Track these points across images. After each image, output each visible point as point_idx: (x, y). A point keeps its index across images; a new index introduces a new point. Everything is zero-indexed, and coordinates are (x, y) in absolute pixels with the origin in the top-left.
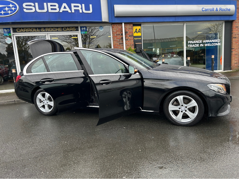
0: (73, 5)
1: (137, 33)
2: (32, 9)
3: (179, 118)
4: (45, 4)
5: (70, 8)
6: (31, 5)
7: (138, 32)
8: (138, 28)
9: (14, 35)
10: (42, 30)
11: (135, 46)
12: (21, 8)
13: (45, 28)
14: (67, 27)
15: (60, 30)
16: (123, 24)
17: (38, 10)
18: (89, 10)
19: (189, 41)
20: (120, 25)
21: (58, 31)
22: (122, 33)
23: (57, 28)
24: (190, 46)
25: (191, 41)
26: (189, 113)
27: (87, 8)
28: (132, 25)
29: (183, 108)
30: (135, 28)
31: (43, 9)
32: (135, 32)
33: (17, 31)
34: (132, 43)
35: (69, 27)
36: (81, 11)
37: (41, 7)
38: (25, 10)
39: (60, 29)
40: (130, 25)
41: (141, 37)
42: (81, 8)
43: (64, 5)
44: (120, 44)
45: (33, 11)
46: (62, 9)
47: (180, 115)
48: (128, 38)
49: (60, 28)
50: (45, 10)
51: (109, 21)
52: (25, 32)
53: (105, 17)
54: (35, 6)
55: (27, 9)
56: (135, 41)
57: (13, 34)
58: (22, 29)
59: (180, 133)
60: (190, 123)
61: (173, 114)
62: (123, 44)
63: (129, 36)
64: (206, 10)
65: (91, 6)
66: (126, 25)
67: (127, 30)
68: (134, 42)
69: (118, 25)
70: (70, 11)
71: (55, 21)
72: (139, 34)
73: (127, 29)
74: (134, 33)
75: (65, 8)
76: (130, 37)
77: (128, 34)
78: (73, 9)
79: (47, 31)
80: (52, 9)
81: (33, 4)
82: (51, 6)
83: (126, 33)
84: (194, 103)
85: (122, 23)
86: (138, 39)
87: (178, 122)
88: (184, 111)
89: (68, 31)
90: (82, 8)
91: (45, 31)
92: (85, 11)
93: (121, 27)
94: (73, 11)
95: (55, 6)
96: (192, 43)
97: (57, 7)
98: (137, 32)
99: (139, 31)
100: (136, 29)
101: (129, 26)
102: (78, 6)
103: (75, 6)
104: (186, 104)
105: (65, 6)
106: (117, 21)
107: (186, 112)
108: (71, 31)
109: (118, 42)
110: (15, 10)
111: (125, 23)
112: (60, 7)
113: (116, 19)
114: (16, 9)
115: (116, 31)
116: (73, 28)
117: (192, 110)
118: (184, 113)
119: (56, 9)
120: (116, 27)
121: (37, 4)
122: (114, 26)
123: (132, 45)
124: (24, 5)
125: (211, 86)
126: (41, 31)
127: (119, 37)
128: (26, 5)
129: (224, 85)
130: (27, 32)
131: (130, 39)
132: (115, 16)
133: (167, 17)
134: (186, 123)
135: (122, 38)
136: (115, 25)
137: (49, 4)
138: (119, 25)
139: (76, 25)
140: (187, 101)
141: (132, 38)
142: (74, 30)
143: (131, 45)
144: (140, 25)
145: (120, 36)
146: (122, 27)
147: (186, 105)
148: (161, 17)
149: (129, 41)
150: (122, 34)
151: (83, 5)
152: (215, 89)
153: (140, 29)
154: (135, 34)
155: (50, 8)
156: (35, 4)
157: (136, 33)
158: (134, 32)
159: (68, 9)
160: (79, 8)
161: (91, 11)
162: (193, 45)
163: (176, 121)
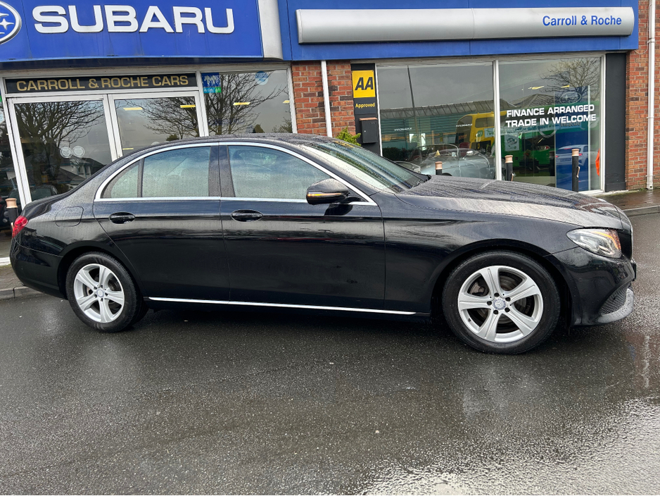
0: (177, 10)
1: (363, 89)
2: (58, 24)
3: (487, 331)
4: (97, 9)
5: (171, 21)
6: (55, 14)
7: (367, 86)
8: (366, 74)
9: (10, 100)
10: (92, 85)
11: (359, 126)
12: (29, 21)
13: (98, 79)
14: (162, 76)
15: (143, 85)
16: (324, 65)
17: (77, 27)
18: (226, 25)
19: (508, 111)
20: (316, 68)
21: (136, 87)
22: (320, 90)
23: (135, 77)
24: (510, 123)
25: (515, 111)
26: (515, 316)
27: (220, 21)
28: (348, 68)
29: (499, 302)
30: (357, 75)
31: (93, 23)
32: (358, 86)
33: (19, 89)
34: (351, 118)
35: (169, 76)
36: (201, 29)
37: (86, 18)
38: (39, 28)
39: (144, 79)
40: (343, 67)
41: (374, 100)
42: (202, 19)
43: (153, 10)
44: (315, 121)
45: (63, 28)
46: (147, 24)
47: (492, 321)
48: (339, 103)
49: (142, 78)
50: (98, 27)
51: (283, 57)
52: (43, 90)
53: (271, 44)
54: (67, 16)
55: (45, 24)
56: (358, 113)
57: (7, 98)
58: (32, 82)
59: (490, 373)
60: (519, 346)
61: (469, 320)
62: (324, 120)
63: (342, 99)
64: (555, 22)
65: (229, 12)
66: (331, 66)
67: (335, 82)
68: (355, 115)
69: (309, 68)
70: (169, 29)
71: (127, 59)
72: (369, 93)
73: (335, 78)
74: (356, 89)
75: (155, 18)
76: (343, 102)
77: (339, 93)
78: (179, 21)
79: (106, 88)
80: (117, 23)
81: (61, 10)
82: (115, 13)
83: (331, 89)
84: (529, 287)
85: (319, 62)
86: (367, 105)
87: (486, 343)
88: (502, 312)
89: (166, 86)
90: (204, 20)
91: (100, 88)
92: (212, 29)
93: (317, 73)
94: (179, 29)
95: (126, 13)
96: (519, 115)
97: (132, 17)
98: (362, 86)
99: (370, 83)
100: (361, 79)
101: (339, 71)
102: (193, 15)
103: (183, 15)
104: (508, 289)
105: (154, 15)
106: (306, 55)
107: (509, 315)
108: (176, 85)
109: (309, 116)
110: (10, 28)
111: (328, 62)
112: (140, 18)
113: (303, 49)
114: (14, 26)
115: (303, 84)
116: (181, 77)
117: (526, 306)
118: (503, 317)
119: (128, 24)
120: (303, 74)
121: (72, 9)
122: (297, 69)
123: (351, 124)
124: (37, 12)
125: (580, 235)
126: (87, 89)
127: (312, 100)
128: (42, 14)
129: (614, 233)
130: (48, 91)
131: (344, 108)
132: (300, 41)
133: (445, 44)
134: (507, 346)
135: (322, 105)
136: (301, 68)
137: (109, 9)
138: (312, 67)
139: (189, 69)
140: (510, 281)
141: (349, 104)
142: (183, 82)
143: (346, 123)
144: (370, 66)
145: (315, 98)
146: (321, 73)
147: (507, 294)
148: (430, 44)
149: (340, 113)
150: (321, 94)
151: (208, 11)
152: (589, 244)
153: (370, 79)
154: (359, 94)
155: (111, 19)
156: (67, 10)
157: (360, 89)
158: (354, 88)
159: (163, 23)
160: (197, 20)
161: (230, 28)
162: (521, 121)
163: (480, 340)
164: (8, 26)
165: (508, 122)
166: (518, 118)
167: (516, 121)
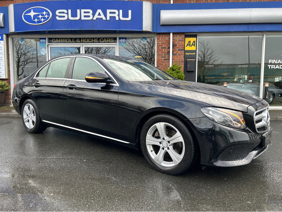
0: (108, 11)
1: (190, 46)
2: (64, 17)
4: (78, 11)
5: (105, 15)
6: (63, 13)
7: (192, 45)
8: (192, 40)
9: (49, 46)
10: (78, 41)
11: (186, 63)
12: (54, 15)
13: (80, 39)
14: (104, 38)
15: (96, 42)
16: (171, 35)
17: (71, 18)
18: (127, 17)
19: (270, 60)
20: (168, 36)
21: (93, 42)
22: (169, 46)
23: (93, 39)
24: (271, 67)
25: (274, 60)
27: (125, 15)
28: (183, 36)
30: (187, 40)
31: (76, 16)
32: (188, 45)
33: (53, 42)
34: (182, 59)
35: (106, 38)
36: (117, 19)
37: (74, 14)
38: (58, 18)
39: (97, 40)
40: (181, 36)
41: (195, 51)
42: (118, 14)
43: (99, 11)
44: (165, 60)
45: (66, 18)
46: (96, 16)
48: (177, 52)
49: (96, 39)
50: (78, 18)
51: (153, 31)
52: (61, 42)
53: (147, 24)
54: (67, 14)
55: (60, 17)
56: (186, 57)
58: (57, 39)
62: (169, 59)
63: (179, 50)
65: (130, 12)
66: (175, 36)
67: (176, 43)
68: (184, 58)
69: (165, 36)
70: (104, 19)
71: (91, 30)
72: (193, 48)
73: (176, 41)
74: (187, 46)
75: (99, 14)
76: (179, 52)
77: (177, 48)
78: (109, 15)
79: (83, 42)
80: (85, 16)
81: (65, 11)
82: (85, 12)
83: (173, 46)
85: (169, 34)
86: (191, 54)
89: (105, 42)
90: (119, 15)
91: (80, 42)
92: (122, 18)
93: (168, 38)
94: (108, 18)
95: (89, 12)
96: (276, 63)
97: (90, 14)
98: (190, 45)
99: (194, 44)
100: (190, 42)
101: (178, 37)
102: (115, 13)
103: (110, 13)
105: (99, 13)
106: (163, 30)
108: (108, 42)
109: (162, 57)
110: (48, 18)
111: (173, 33)
112: (94, 14)
113: (162, 28)
114: (49, 17)
115: (161, 43)
116: (111, 39)
119: (89, 16)
120: (161, 38)
121: (70, 11)
122: (159, 36)
123: (182, 62)
124: (57, 12)
126: (76, 42)
127: (165, 50)
128: (59, 13)
130: (62, 43)
131: (179, 54)
132: (161, 24)
133: (234, 26)
135: (169, 52)
136: (161, 36)
137: (83, 11)
138: (166, 35)
139: (114, 36)
141: (182, 52)
142: (112, 41)
143: (179, 61)
144: (195, 36)
145: (166, 49)
146: (170, 38)
148: (226, 26)
149: (177, 57)
150: (169, 48)
151: (121, 11)
153: (194, 42)
154: (188, 48)
155: (83, 14)
156: (68, 11)
157: (188, 46)
158: (186, 45)
159: (102, 16)
160: (116, 15)
161: (129, 18)
162: (277, 66)
164: (47, 17)
165: (269, 66)
166: (275, 64)
167: (274, 66)
